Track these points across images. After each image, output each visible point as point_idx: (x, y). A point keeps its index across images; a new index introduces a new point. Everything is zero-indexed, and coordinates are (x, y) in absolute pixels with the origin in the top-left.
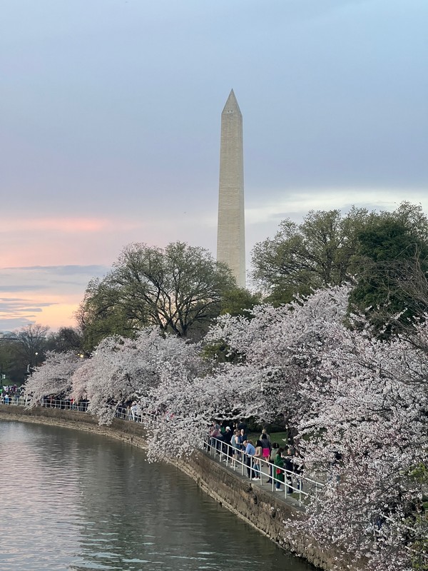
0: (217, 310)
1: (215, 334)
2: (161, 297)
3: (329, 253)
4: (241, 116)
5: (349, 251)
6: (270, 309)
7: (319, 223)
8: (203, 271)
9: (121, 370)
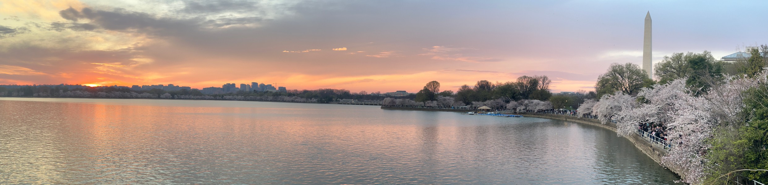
0: (642, 85)
1: (640, 94)
2: (623, 81)
3: (680, 67)
4: (651, 20)
5: (687, 67)
6: (659, 86)
7: (677, 57)
8: (637, 73)
9: (609, 106)
